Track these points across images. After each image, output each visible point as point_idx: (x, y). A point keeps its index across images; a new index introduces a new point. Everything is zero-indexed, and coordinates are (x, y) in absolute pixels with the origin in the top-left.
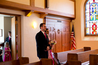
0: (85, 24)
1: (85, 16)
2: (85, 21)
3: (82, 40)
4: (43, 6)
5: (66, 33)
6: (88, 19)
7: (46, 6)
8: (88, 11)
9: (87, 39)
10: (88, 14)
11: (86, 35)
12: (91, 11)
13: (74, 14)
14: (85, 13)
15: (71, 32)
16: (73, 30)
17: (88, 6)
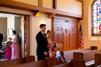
0: (93, 24)
1: (92, 17)
2: (92, 21)
3: (90, 39)
4: (51, 7)
5: (74, 32)
6: (95, 19)
8: (95, 11)
9: (94, 38)
10: (95, 15)
11: (93, 35)
12: (98, 11)
13: (81, 14)
14: (92, 14)
15: (79, 32)
17: (95, 7)
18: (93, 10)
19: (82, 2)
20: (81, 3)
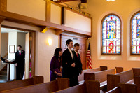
0: (102, 43)
1: (102, 34)
2: (102, 39)
3: (98, 59)
6: (105, 37)
7: (63, 22)
8: (105, 29)
9: (103, 58)
10: (105, 32)
11: (102, 54)
12: (108, 29)
13: (90, 31)
14: (102, 31)
15: (87, 50)
16: (89, 49)
17: (105, 24)
18: (102, 27)
19: (92, 19)
20: (90, 20)
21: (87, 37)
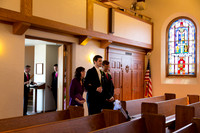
0: (168, 59)
1: (167, 47)
2: (168, 54)
3: (163, 82)
5: (139, 71)
6: (172, 51)
7: (110, 30)
8: (172, 39)
9: (170, 81)
10: (172, 44)
11: (168, 75)
12: (177, 39)
13: (150, 43)
14: (167, 43)
15: (146, 70)
16: (148, 68)
17: (172, 31)
18: (168, 37)
19: (152, 24)
20: (150, 26)
21: (146, 51)
